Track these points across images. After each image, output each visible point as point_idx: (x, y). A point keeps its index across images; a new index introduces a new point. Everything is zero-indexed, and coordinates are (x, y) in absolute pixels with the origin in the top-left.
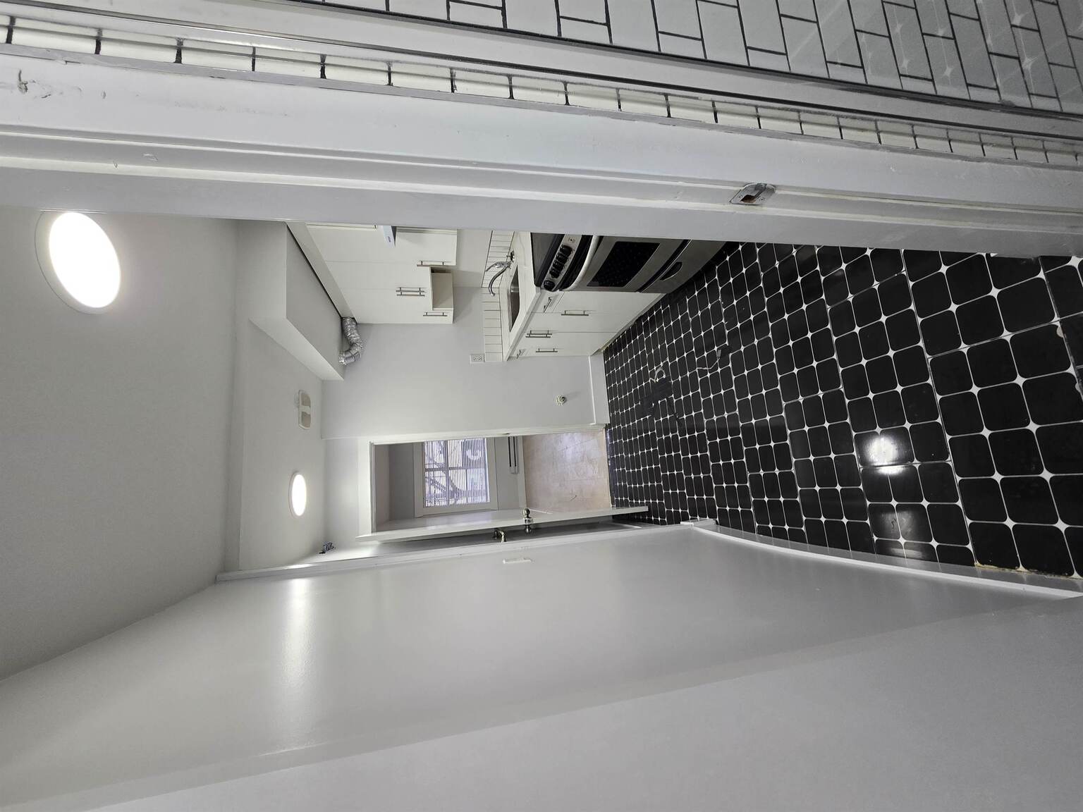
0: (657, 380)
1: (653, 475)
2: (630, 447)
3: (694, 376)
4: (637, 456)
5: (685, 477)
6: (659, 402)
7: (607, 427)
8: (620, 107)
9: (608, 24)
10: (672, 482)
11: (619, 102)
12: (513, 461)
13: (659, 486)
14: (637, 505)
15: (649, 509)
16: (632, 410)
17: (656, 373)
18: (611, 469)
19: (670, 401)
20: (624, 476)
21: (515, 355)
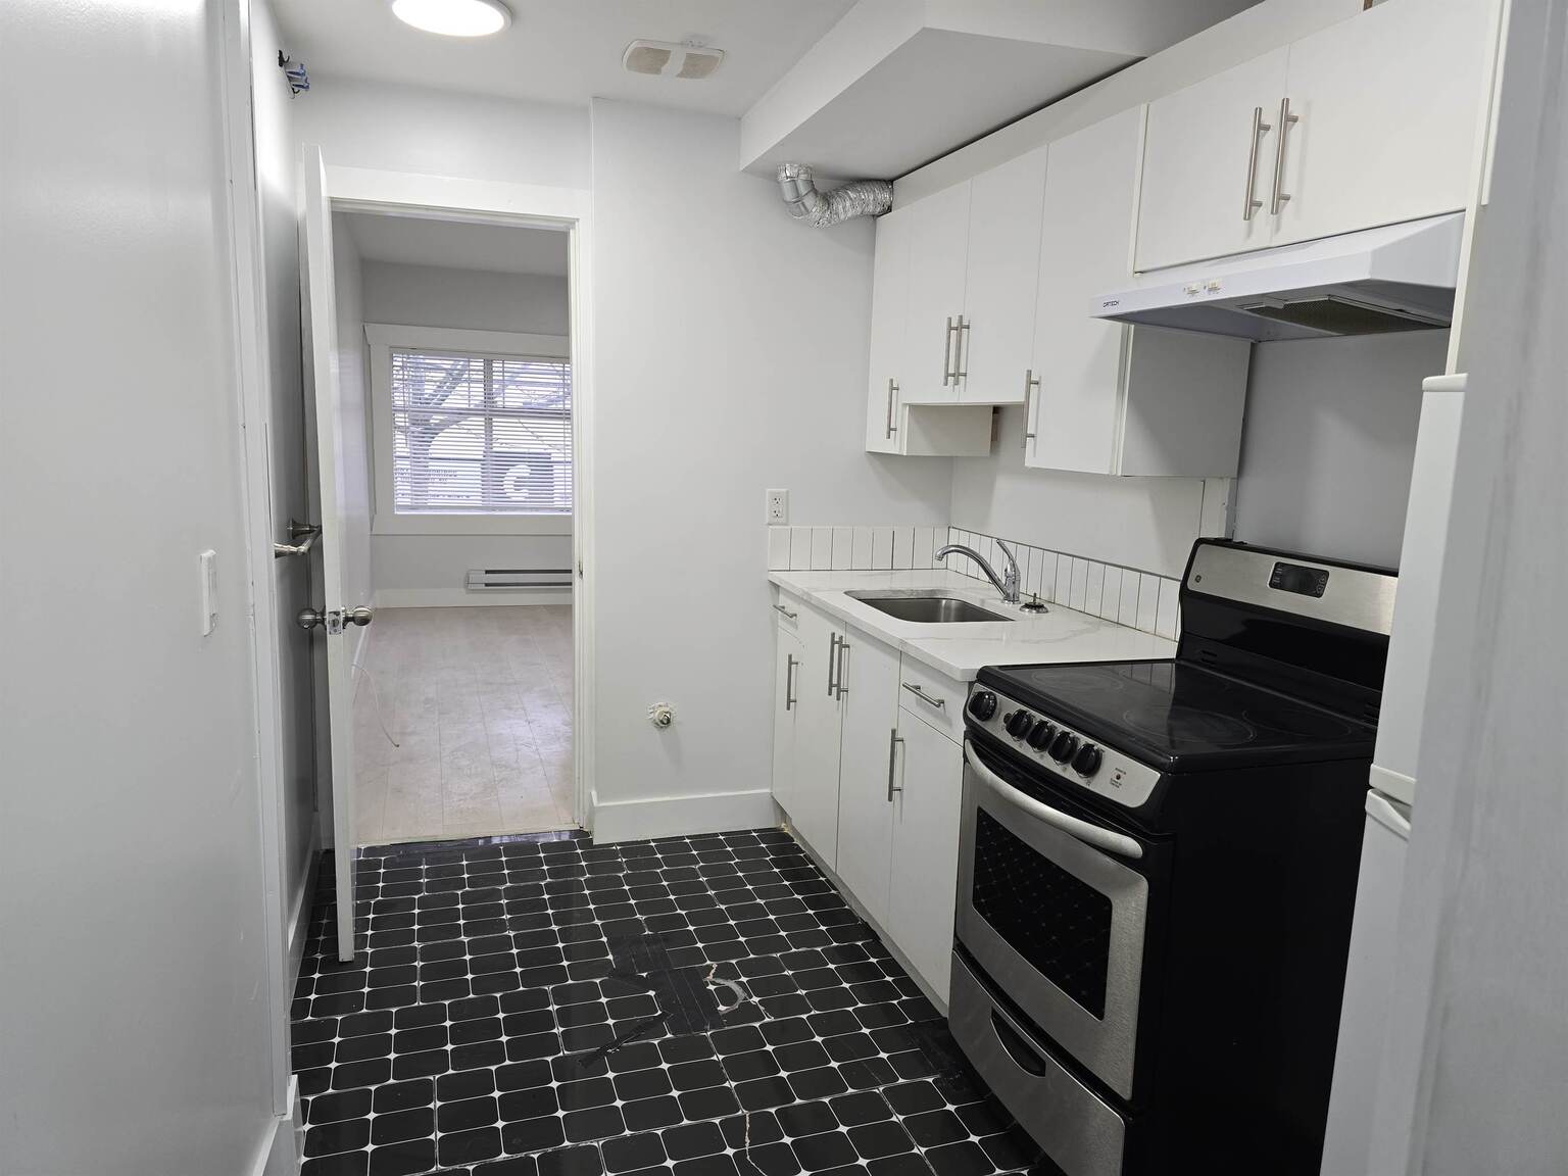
0: (711, 987)
1: (444, 975)
2: (526, 904)
3: (724, 1102)
4: (502, 926)
5: (434, 1078)
6: (652, 993)
7: (582, 836)
10: (421, 1036)
12: (498, 579)
13: (411, 995)
14: (361, 925)
15: (343, 963)
16: (630, 910)
17: (731, 984)
18: (466, 846)
19: (654, 1028)
20: (446, 885)
21: (783, 600)
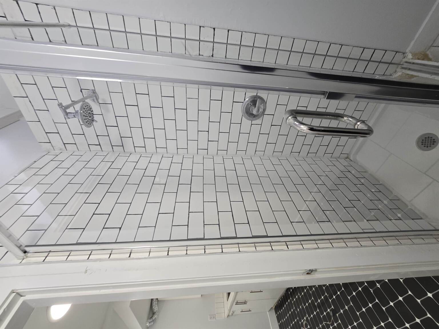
8: (256, 249)
9: (248, 223)
11: (256, 248)
17: (304, 324)
21: (230, 314)
